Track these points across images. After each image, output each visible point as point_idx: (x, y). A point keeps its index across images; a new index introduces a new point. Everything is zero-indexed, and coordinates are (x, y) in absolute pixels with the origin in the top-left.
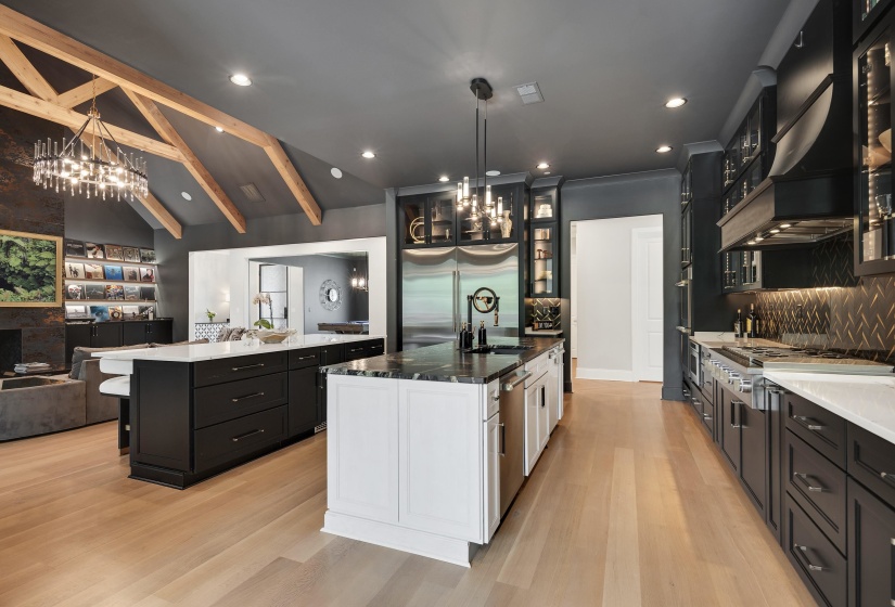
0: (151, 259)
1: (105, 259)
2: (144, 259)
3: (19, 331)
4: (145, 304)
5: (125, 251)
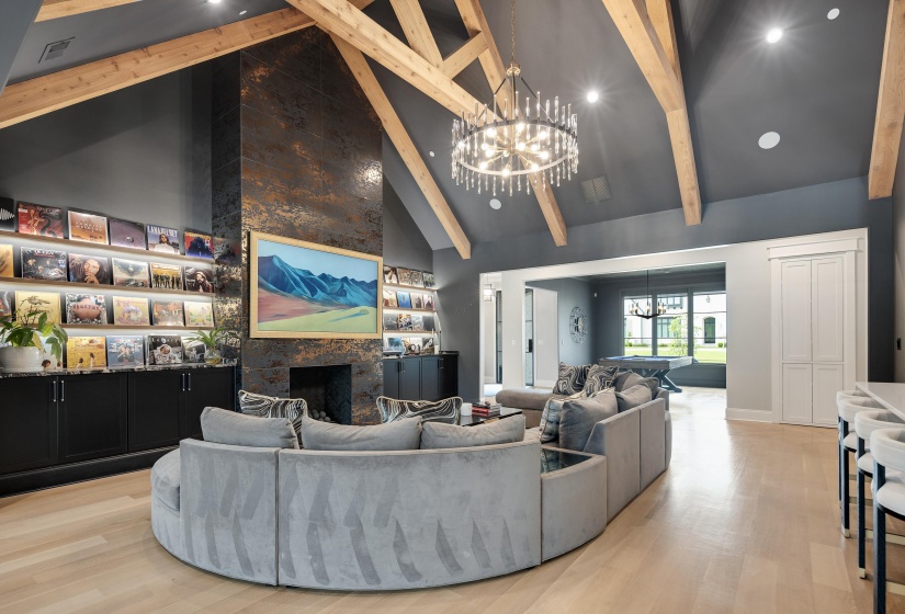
0: (432, 284)
1: (398, 285)
2: (426, 283)
3: (349, 366)
4: (427, 335)
5: (413, 275)
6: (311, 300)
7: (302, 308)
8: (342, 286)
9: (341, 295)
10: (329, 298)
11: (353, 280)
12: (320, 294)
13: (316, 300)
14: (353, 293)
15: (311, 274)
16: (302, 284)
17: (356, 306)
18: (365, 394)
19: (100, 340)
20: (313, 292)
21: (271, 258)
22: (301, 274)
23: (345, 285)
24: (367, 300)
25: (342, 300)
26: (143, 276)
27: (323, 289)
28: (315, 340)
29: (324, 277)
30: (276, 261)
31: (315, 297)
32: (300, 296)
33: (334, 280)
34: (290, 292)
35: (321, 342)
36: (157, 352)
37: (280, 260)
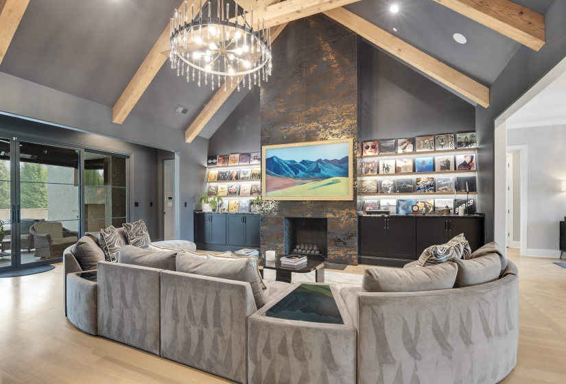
1: (414, 152)
2: (460, 144)
3: (326, 219)
4: (461, 196)
6: (295, 178)
7: (289, 183)
8: (317, 166)
9: (316, 172)
10: (307, 174)
11: (326, 160)
12: (301, 173)
13: (298, 177)
14: (326, 169)
15: (295, 162)
16: (290, 169)
17: (329, 177)
18: (339, 240)
19: (237, 202)
20: (296, 172)
21: (272, 158)
22: (289, 163)
23: (319, 164)
24: (338, 172)
25: (317, 175)
26: (249, 175)
27: (303, 170)
28: (300, 201)
29: (304, 162)
30: (275, 159)
31: (298, 175)
32: (288, 176)
33: (311, 162)
34: (282, 174)
35: (303, 203)
36: (252, 206)
37: (277, 158)
